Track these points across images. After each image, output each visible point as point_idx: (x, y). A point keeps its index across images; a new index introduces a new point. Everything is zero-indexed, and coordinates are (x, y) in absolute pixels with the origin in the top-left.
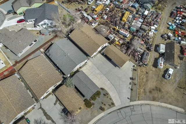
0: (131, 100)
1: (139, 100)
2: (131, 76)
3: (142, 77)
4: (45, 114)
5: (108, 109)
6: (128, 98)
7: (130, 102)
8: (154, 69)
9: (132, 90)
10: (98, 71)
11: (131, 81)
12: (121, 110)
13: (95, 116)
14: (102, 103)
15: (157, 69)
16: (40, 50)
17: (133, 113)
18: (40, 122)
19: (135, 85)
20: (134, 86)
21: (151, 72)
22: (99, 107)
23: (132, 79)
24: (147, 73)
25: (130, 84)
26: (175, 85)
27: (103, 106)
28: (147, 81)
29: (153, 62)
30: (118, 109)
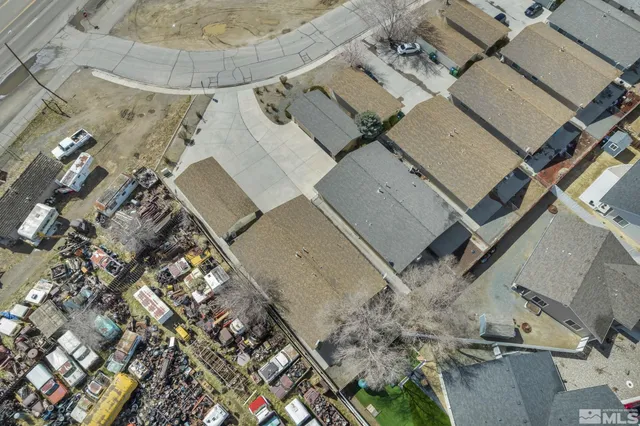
0: (210, 97)
1: (190, 96)
2: (189, 149)
3: (157, 146)
4: (420, 84)
5: (271, 85)
6: (216, 101)
7: (213, 95)
8: (109, 165)
9: (200, 117)
10: (286, 166)
11: (194, 137)
12: (242, 81)
13: (303, 75)
14: (283, 95)
15: (100, 164)
16: (487, 244)
17: (215, 75)
18: (427, 71)
19: (186, 127)
20: (190, 124)
21: (122, 157)
22: (293, 89)
23: (189, 142)
24: (137, 155)
25: (199, 130)
26: (76, 121)
27: (283, 89)
28: (146, 136)
29: (99, 186)
30: (248, 83)
